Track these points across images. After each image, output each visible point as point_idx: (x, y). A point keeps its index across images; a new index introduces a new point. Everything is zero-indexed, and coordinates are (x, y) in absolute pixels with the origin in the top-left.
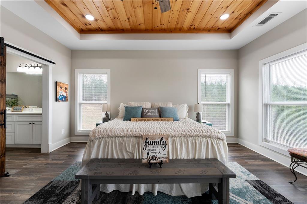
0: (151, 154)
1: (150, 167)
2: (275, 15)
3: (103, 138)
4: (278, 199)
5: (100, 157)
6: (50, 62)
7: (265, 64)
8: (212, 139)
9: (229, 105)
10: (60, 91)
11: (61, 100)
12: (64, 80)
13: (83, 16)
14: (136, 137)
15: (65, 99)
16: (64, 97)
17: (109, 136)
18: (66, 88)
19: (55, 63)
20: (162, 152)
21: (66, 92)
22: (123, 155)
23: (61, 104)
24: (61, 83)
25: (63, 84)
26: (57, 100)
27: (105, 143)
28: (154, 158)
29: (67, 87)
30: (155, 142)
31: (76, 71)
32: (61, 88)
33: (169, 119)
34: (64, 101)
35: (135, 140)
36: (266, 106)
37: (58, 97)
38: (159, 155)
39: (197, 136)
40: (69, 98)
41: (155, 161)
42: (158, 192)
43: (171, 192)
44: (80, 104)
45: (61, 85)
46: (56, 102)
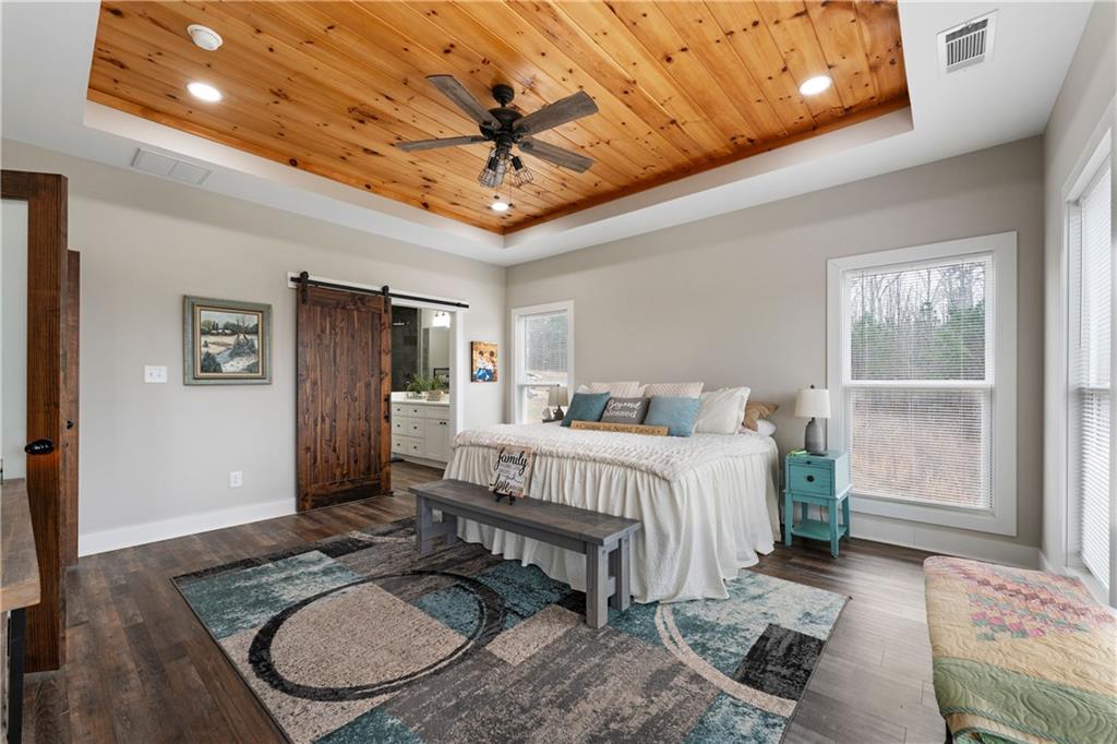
0: (502, 479)
1: (498, 501)
6: (458, 305)
8: (638, 474)
10: (479, 360)
11: (482, 377)
12: (490, 336)
13: (489, 208)
15: (491, 376)
16: (488, 372)
18: (492, 354)
19: (467, 306)
20: (517, 478)
21: (493, 362)
23: (483, 387)
24: (480, 343)
25: (485, 345)
26: (473, 379)
28: (505, 485)
29: (494, 350)
30: (511, 459)
31: (515, 313)
32: (481, 353)
34: (488, 380)
37: (475, 373)
38: (512, 483)
40: (499, 375)
41: (504, 492)
44: (521, 388)
45: (482, 348)
46: (474, 383)
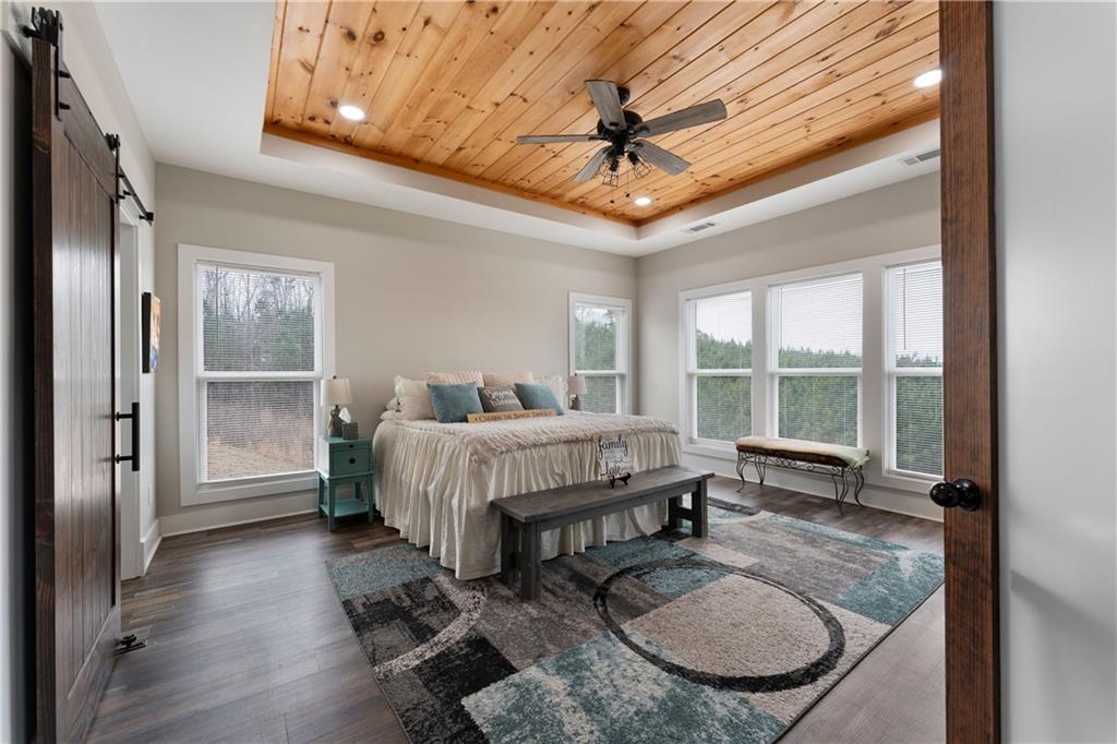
0: (611, 465)
1: (615, 487)
2: (712, 225)
3: (508, 451)
4: (738, 508)
5: (504, 496)
7: (688, 300)
9: (622, 377)
10: (153, 331)
11: (154, 364)
14: (565, 442)
15: (157, 362)
16: (156, 353)
17: (521, 447)
18: (158, 321)
21: (158, 336)
22: (546, 481)
26: (149, 367)
27: (514, 462)
30: (611, 444)
32: (154, 317)
33: (548, 411)
35: (564, 449)
36: (690, 376)
37: (151, 355)
38: (622, 465)
39: (649, 431)
41: (618, 476)
42: (607, 542)
43: (622, 535)
44: (200, 382)
